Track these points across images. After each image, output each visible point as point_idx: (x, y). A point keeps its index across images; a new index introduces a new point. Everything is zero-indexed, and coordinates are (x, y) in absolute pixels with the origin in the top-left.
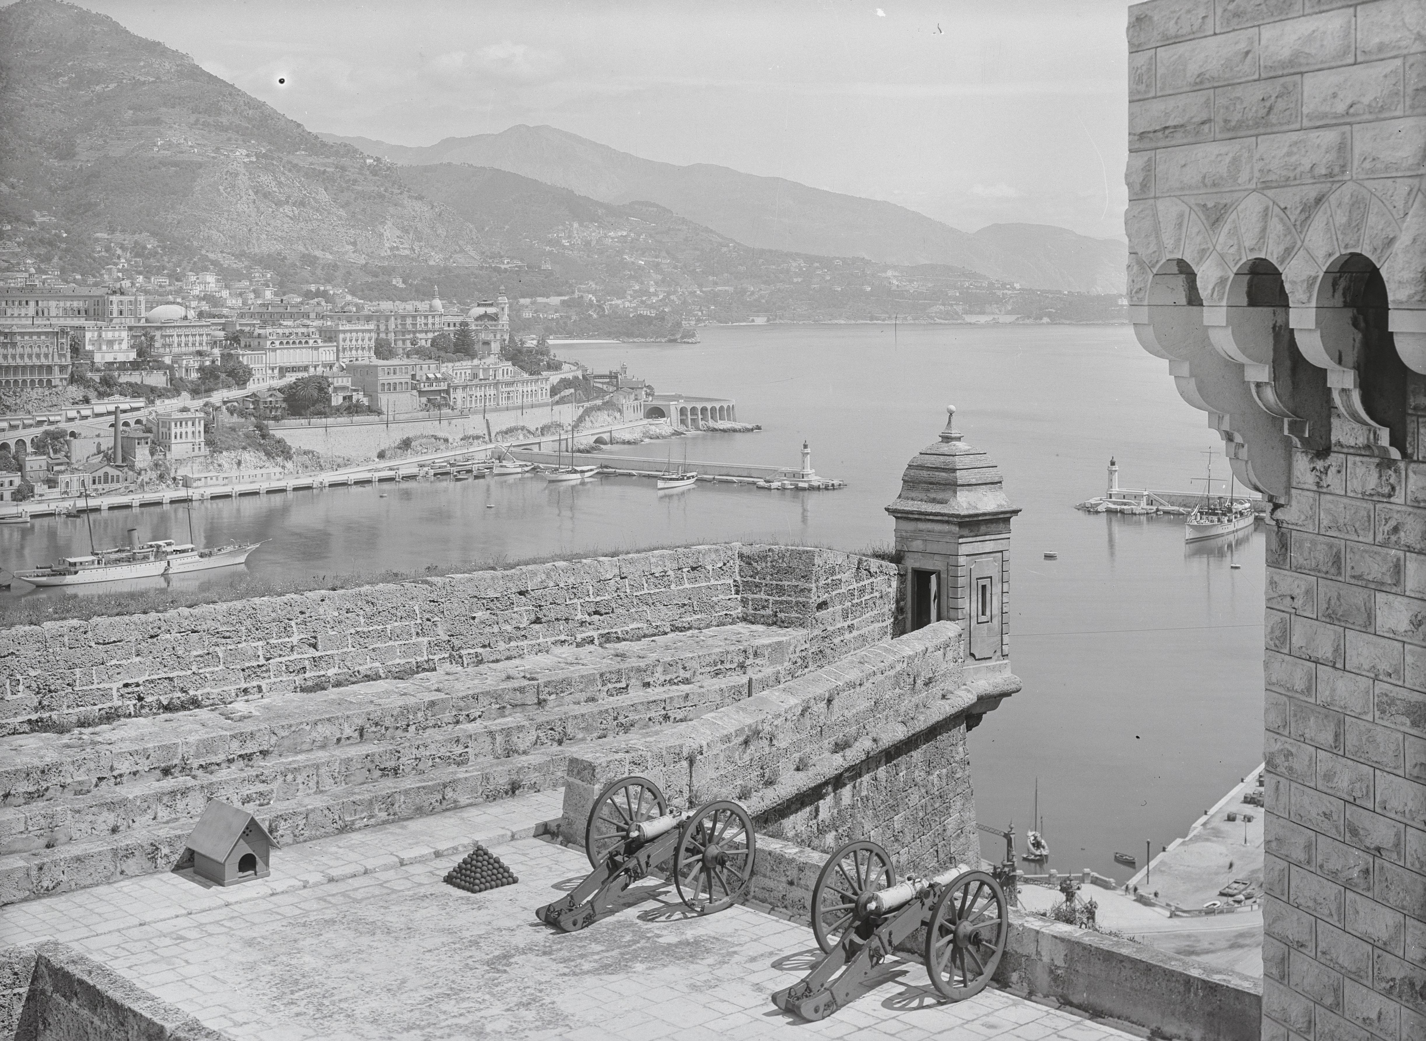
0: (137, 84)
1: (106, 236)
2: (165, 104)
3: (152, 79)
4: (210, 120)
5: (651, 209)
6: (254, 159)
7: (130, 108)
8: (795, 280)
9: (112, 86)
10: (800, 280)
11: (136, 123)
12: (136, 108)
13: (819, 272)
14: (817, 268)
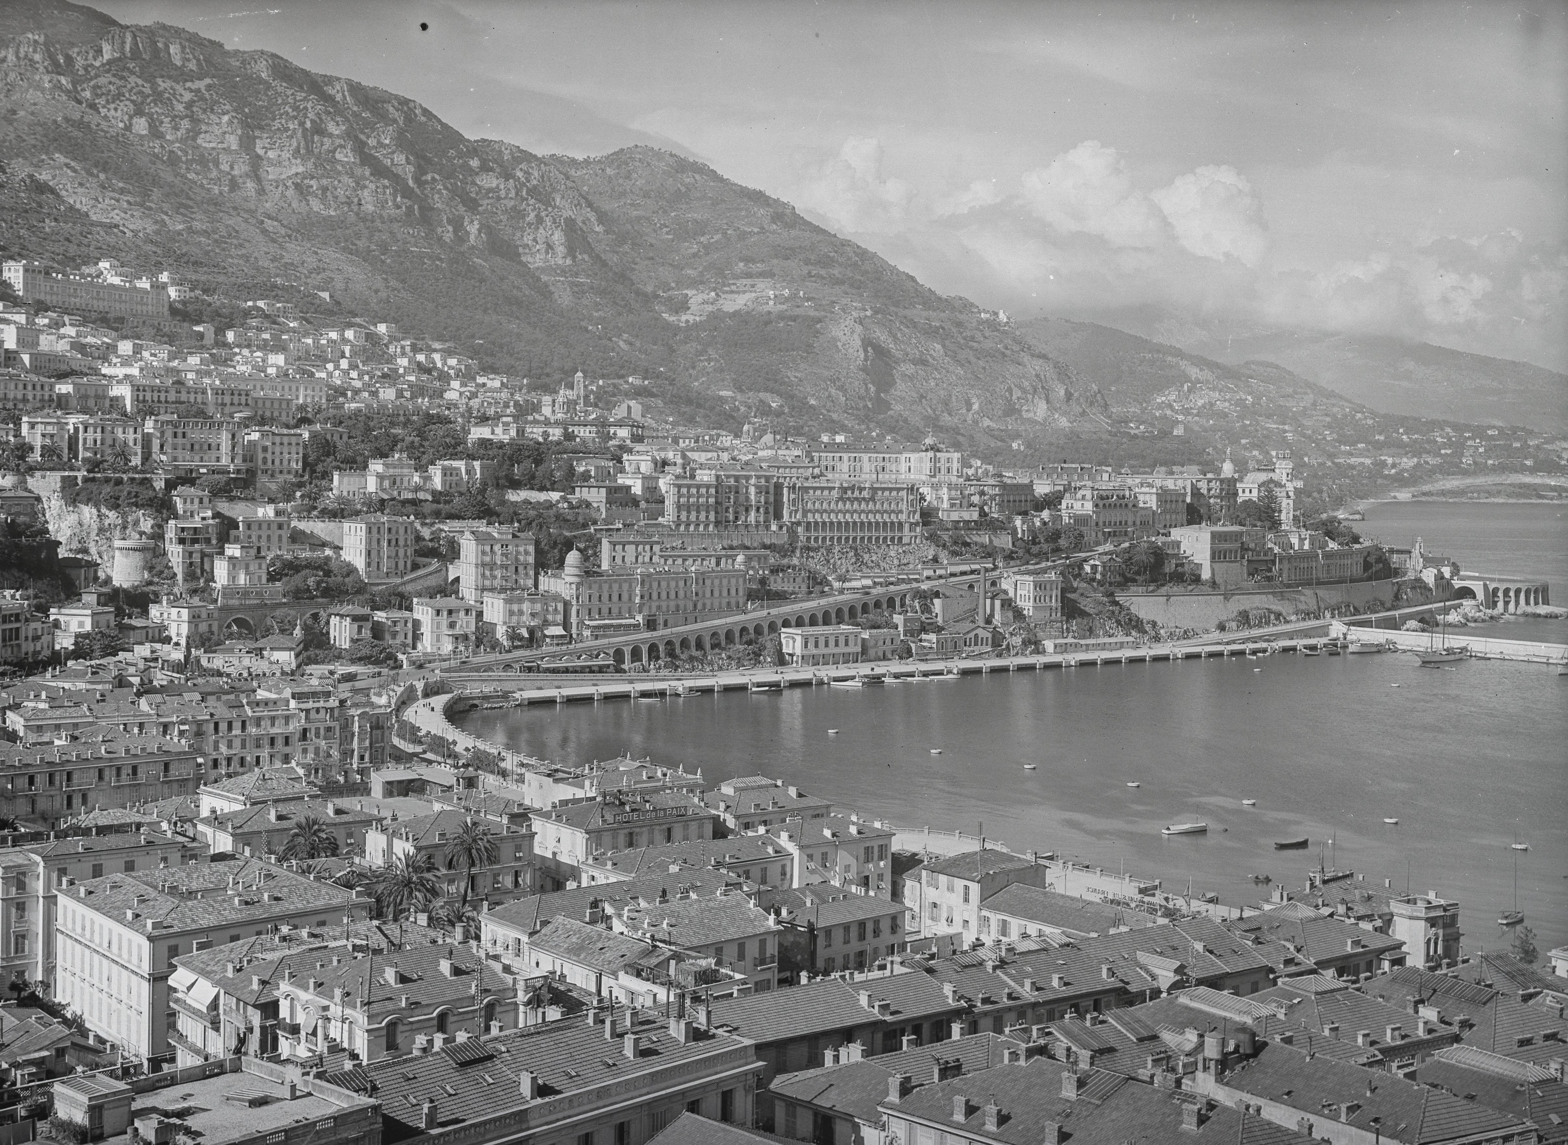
0: (743, 236)
1: (730, 393)
2: (776, 256)
3: (756, 230)
4: (823, 272)
5: (1269, 369)
6: (869, 313)
7: (741, 260)
8: (1443, 452)
9: (717, 237)
10: (1449, 452)
11: (749, 275)
12: (747, 260)
13: (1469, 443)
14: (1469, 438)
